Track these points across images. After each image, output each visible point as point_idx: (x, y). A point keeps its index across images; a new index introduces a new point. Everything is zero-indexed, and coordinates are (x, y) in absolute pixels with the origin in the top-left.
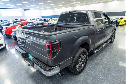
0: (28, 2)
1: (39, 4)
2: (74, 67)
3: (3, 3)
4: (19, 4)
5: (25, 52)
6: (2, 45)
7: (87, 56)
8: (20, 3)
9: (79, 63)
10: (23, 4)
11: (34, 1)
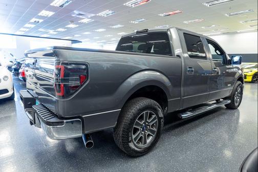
0: (78, 26)
1: (97, 30)
2: (122, 134)
3: (33, 26)
4: (60, 30)
5: (31, 97)
6: (6, 91)
7: (160, 119)
8: (63, 26)
9: (138, 129)
10: (67, 28)
11: (87, 24)
